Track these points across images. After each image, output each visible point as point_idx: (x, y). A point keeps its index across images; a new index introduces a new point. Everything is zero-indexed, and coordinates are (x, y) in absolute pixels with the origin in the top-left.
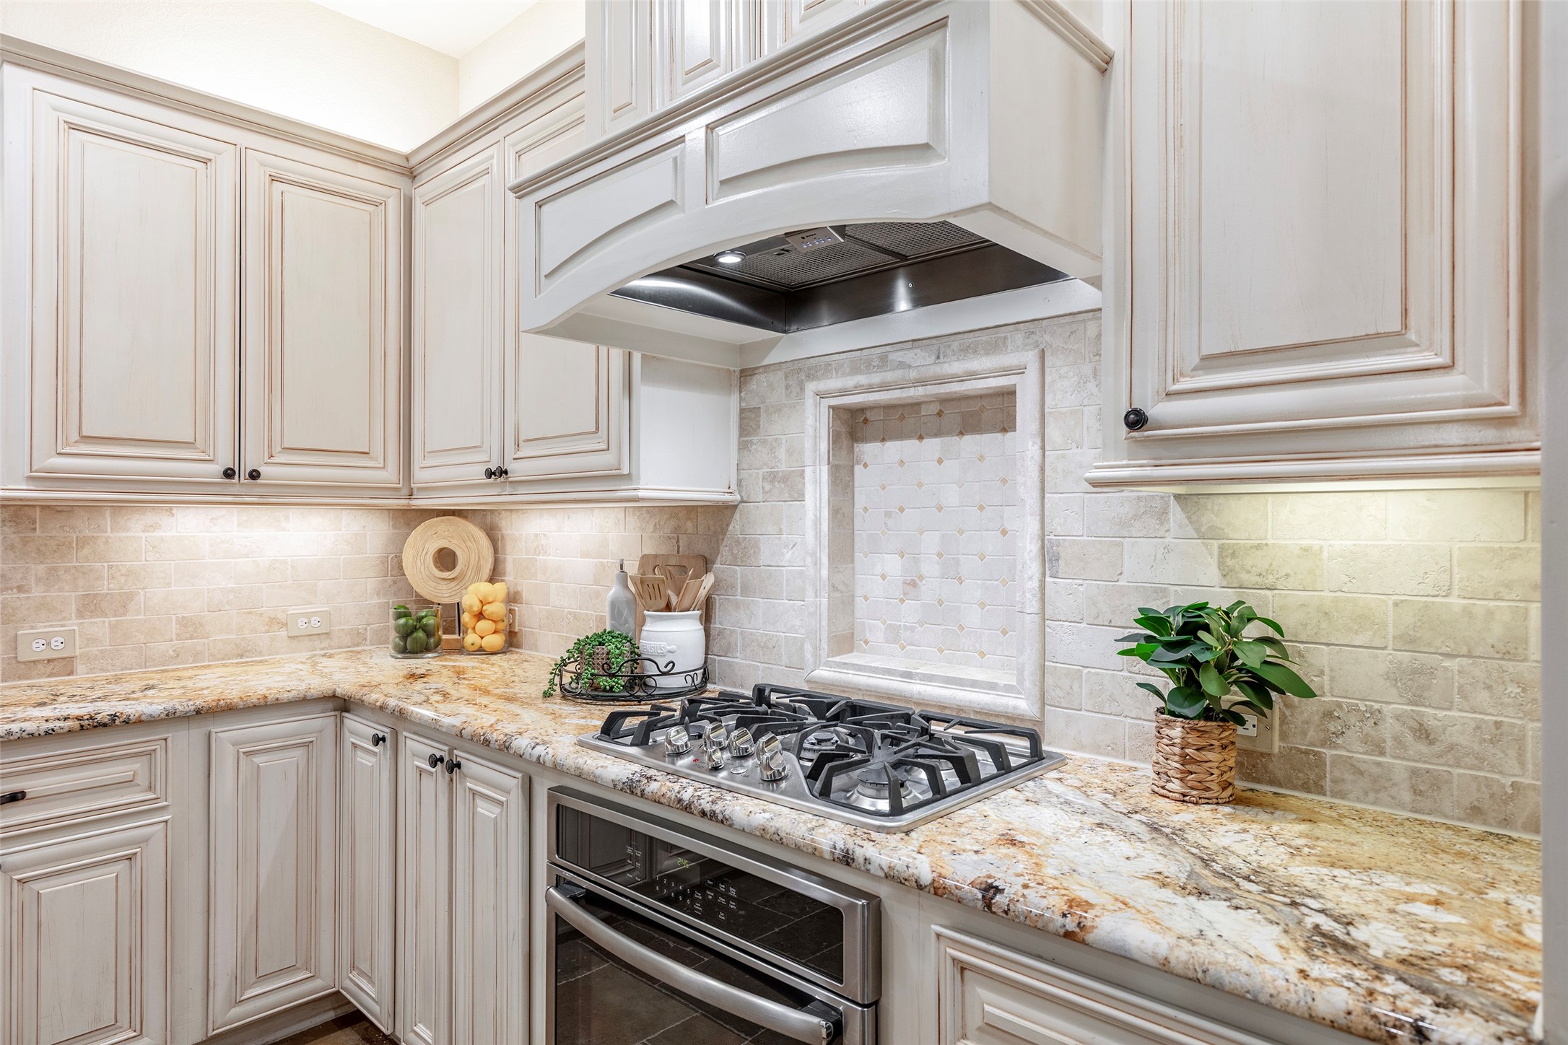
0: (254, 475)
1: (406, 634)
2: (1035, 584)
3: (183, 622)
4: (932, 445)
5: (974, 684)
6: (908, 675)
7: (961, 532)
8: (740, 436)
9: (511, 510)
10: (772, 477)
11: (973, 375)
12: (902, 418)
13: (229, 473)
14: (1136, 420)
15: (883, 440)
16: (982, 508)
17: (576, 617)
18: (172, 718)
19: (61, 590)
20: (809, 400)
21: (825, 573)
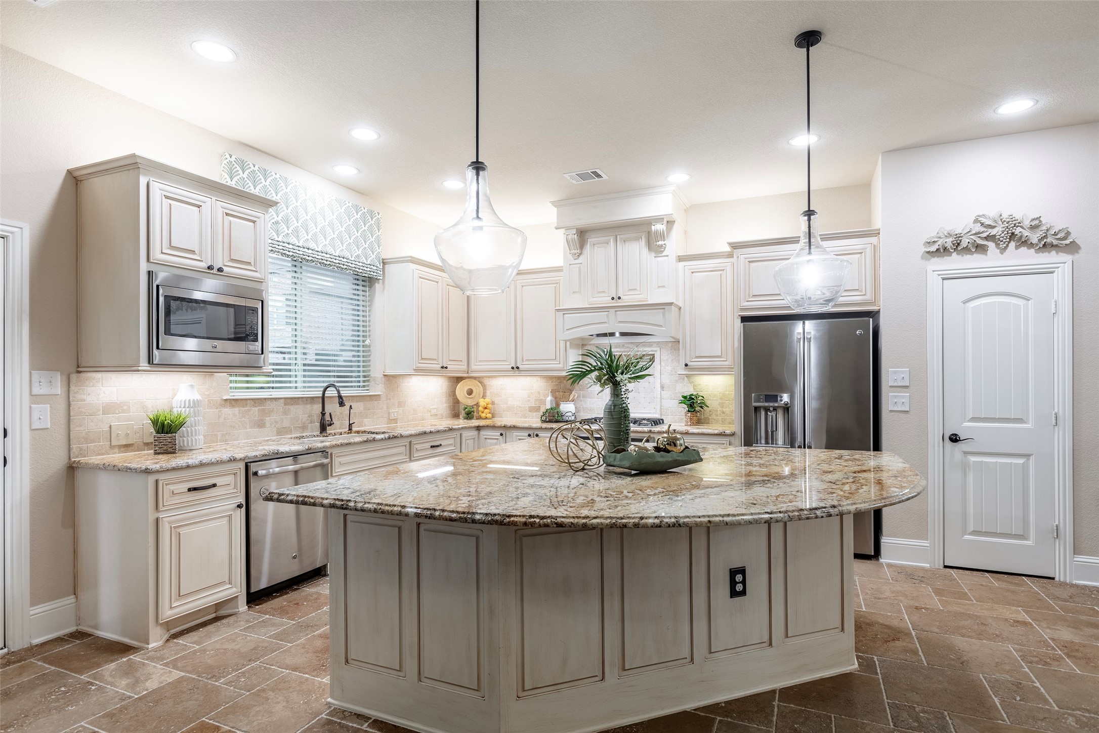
0: (446, 368)
1: (469, 413)
2: (660, 393)
5: (646, 413)
9: (489, 377)
13: (442, 368)
14: (686, 365)
17: (520, 407)
19: (395, 400)
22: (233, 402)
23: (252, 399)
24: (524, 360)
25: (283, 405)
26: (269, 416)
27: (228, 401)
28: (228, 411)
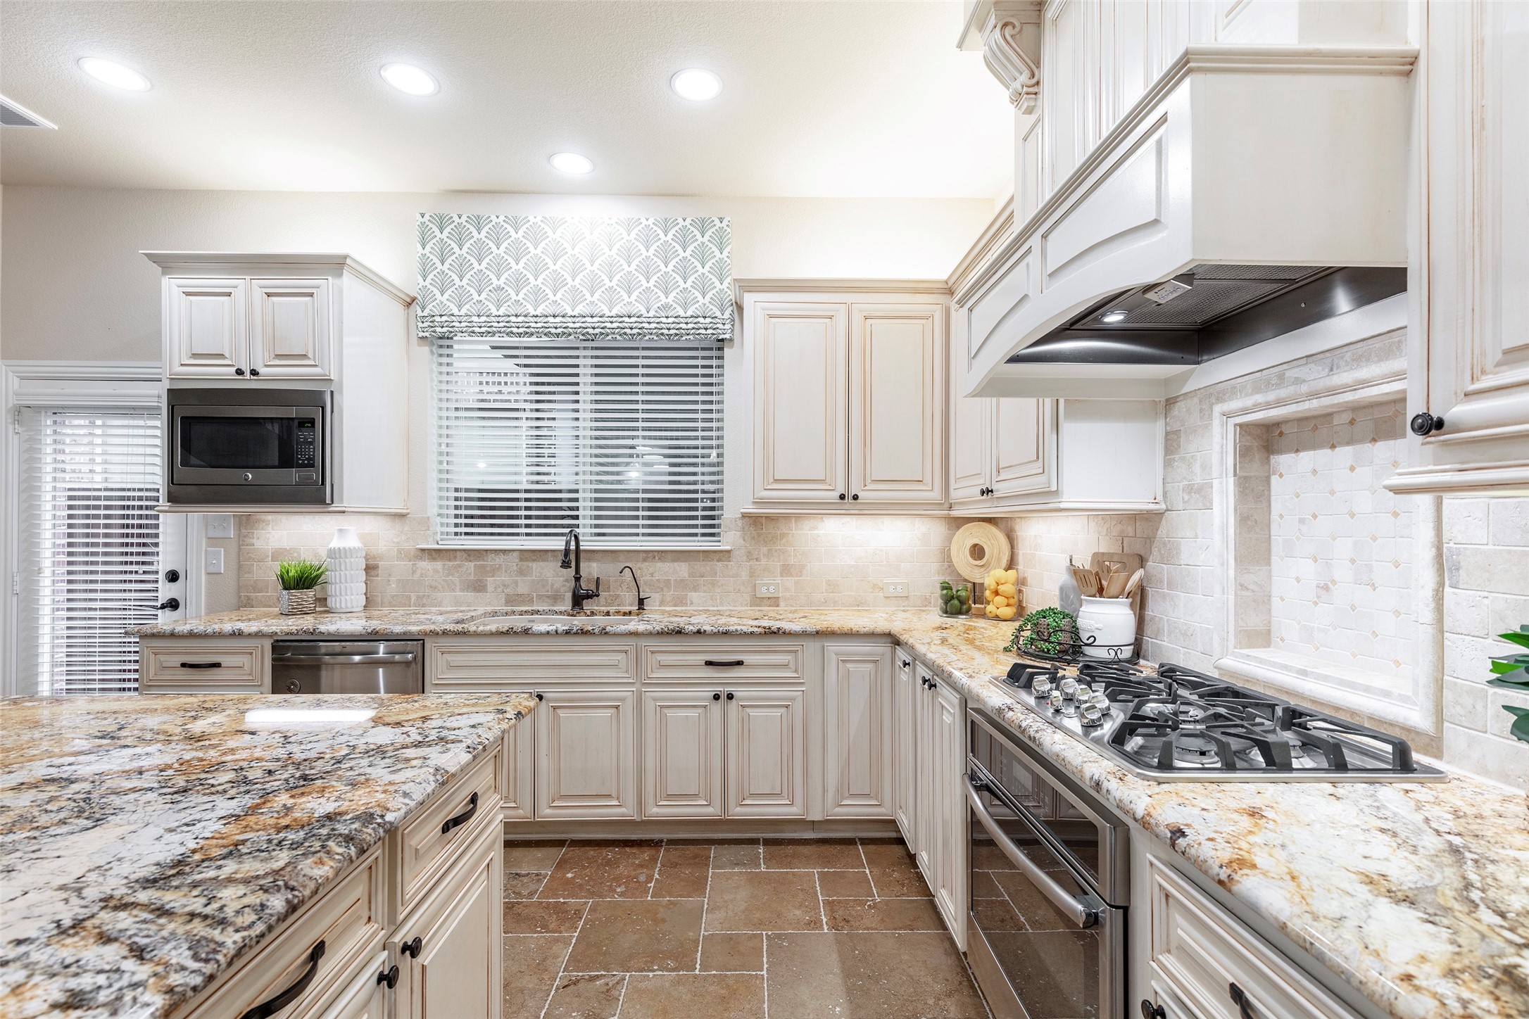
0: (856, 497)
1: (948, 600)
2: (1428, 593)
3: (829, 583)
4: (1344, 454)
5: (1367, 689)
6: (1303, 673)
7: (1374, 539)
8: (1166, 455)
9: (1021, 518)
10: (1190, 489)
11: (1365, 383)
12: (1315, 428)
13: (842, 497)
14: (1423, 425)
15: (1297, 451)
16: (1396, 515)
18: (804, 634)
19: (773, 561)
20: (1216, 421)
21: (1232, 573)
22: (433, 553)
23: (464, 550)
25: (518, 560)
26: (493, 576)
27: (426, 551)
28: (425, 565)
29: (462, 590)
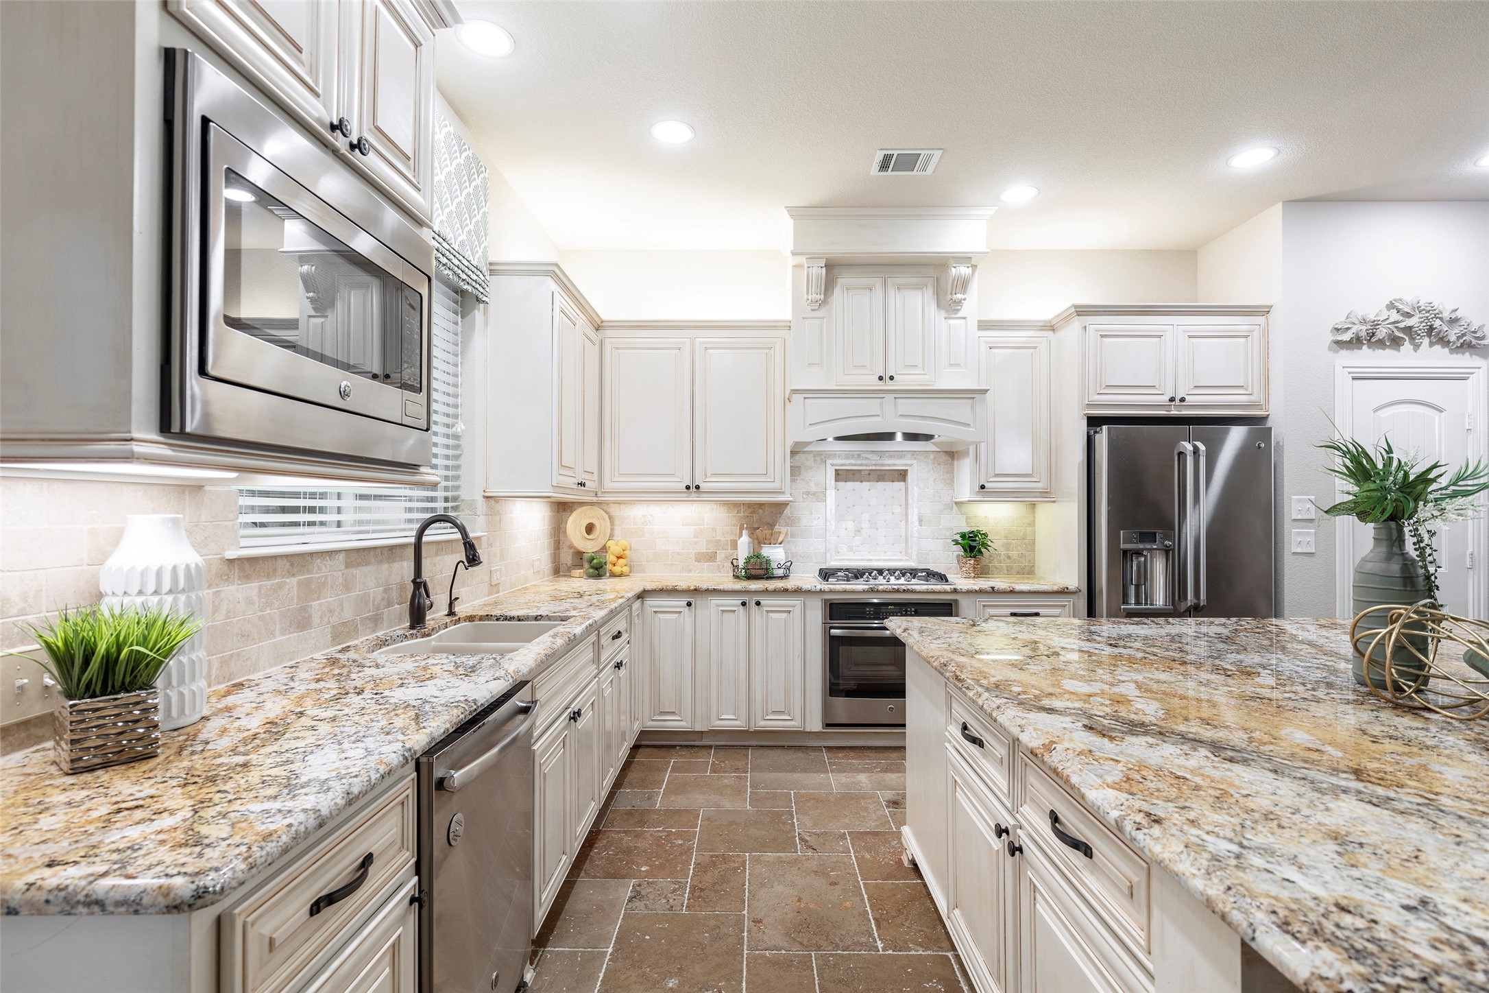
2: (917, 528)
5: (894, 560)
7: (877, 513)
8: (791, 476)
10: (808, 493)
14: (983, 487)
15: (845, 481)
19: (497, 546)
20: (828, 466)
22: (247, 565)
24: (709, 474)
25: (343, 567)
26: (318, 598)
27: (237, 562)
28: (237, 591)
29: (283, 633)
